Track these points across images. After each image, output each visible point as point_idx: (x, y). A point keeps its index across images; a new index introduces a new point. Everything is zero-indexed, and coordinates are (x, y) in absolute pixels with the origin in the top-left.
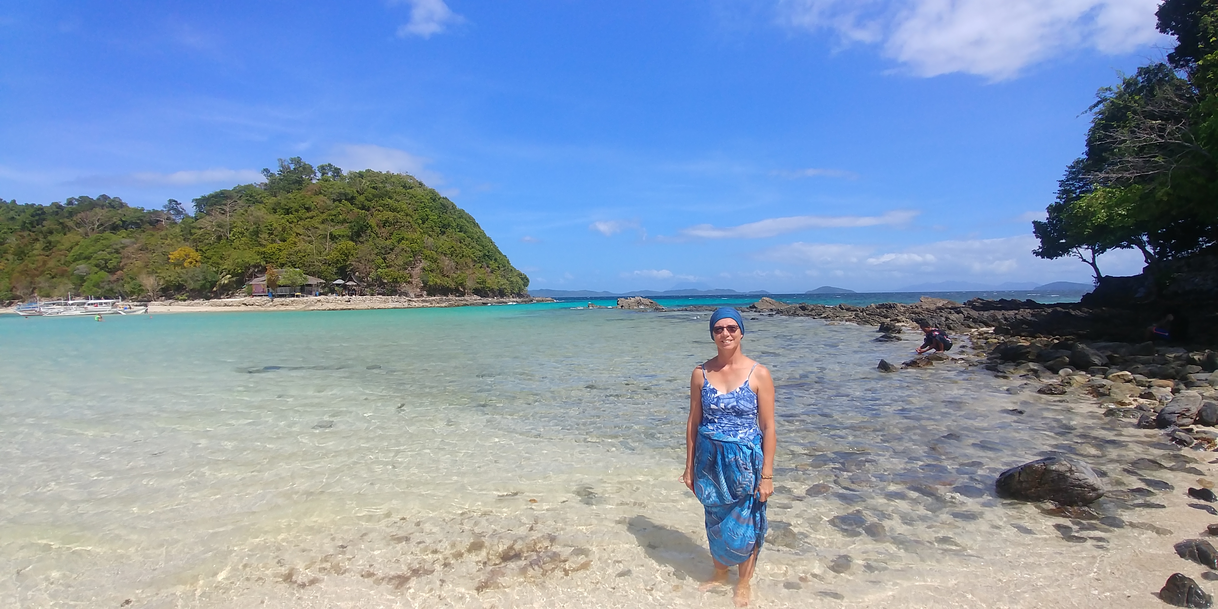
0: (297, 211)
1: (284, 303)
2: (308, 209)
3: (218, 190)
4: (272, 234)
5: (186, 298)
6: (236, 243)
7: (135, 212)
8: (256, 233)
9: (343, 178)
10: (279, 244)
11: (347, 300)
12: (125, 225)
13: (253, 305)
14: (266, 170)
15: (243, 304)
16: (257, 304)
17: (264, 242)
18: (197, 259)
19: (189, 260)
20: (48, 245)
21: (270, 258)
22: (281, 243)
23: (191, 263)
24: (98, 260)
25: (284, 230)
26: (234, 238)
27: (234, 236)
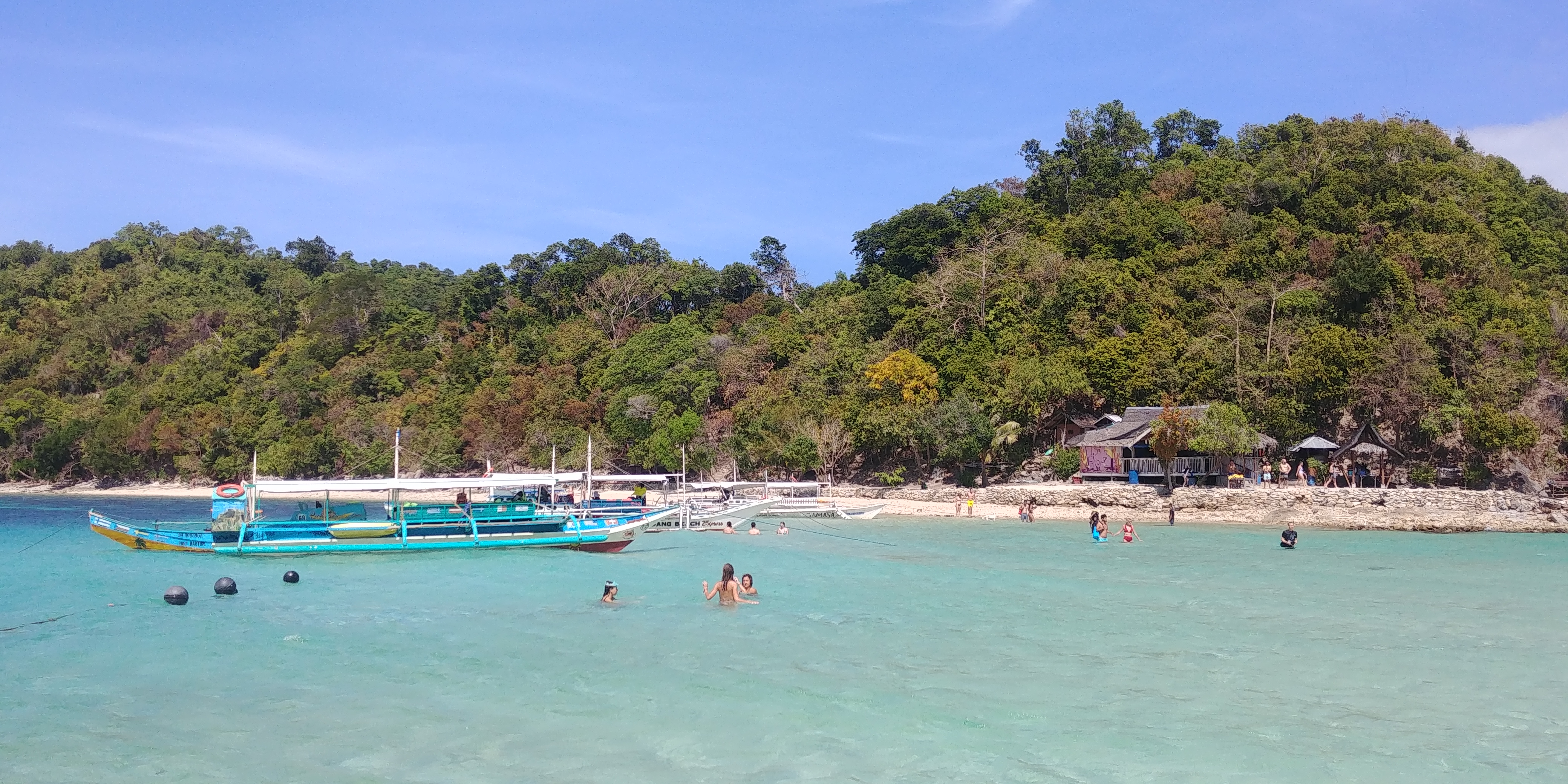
0: (1149, 246)
1: (1206, 501)
2: (1175, 239)
3: (909, 207)
4: (1100, 309)
5: (902, 480)
6: (1007, 336)
7: (694, 273)
8: (1061, 309)
9: (1225, 150)
10: (1122, 338)
11: (1377, 498)
12: (679, 302)
13: (1111, 504)
14: (1031, 146)
15: (1084, 501)
16: (1125, 502)
17: (1085, 335)
18: (931, 382)
19: (914, 383)
20: (528, 349)
21: (1103, 375)
22: (1128, 337)
23: (916, 391)
24: (675, 384)
25: (1130, 296)
26: (999, 324)
27: (997, 318)
